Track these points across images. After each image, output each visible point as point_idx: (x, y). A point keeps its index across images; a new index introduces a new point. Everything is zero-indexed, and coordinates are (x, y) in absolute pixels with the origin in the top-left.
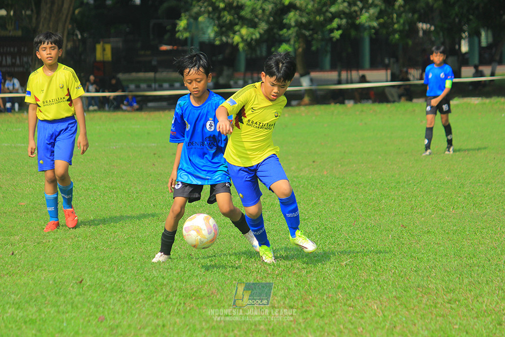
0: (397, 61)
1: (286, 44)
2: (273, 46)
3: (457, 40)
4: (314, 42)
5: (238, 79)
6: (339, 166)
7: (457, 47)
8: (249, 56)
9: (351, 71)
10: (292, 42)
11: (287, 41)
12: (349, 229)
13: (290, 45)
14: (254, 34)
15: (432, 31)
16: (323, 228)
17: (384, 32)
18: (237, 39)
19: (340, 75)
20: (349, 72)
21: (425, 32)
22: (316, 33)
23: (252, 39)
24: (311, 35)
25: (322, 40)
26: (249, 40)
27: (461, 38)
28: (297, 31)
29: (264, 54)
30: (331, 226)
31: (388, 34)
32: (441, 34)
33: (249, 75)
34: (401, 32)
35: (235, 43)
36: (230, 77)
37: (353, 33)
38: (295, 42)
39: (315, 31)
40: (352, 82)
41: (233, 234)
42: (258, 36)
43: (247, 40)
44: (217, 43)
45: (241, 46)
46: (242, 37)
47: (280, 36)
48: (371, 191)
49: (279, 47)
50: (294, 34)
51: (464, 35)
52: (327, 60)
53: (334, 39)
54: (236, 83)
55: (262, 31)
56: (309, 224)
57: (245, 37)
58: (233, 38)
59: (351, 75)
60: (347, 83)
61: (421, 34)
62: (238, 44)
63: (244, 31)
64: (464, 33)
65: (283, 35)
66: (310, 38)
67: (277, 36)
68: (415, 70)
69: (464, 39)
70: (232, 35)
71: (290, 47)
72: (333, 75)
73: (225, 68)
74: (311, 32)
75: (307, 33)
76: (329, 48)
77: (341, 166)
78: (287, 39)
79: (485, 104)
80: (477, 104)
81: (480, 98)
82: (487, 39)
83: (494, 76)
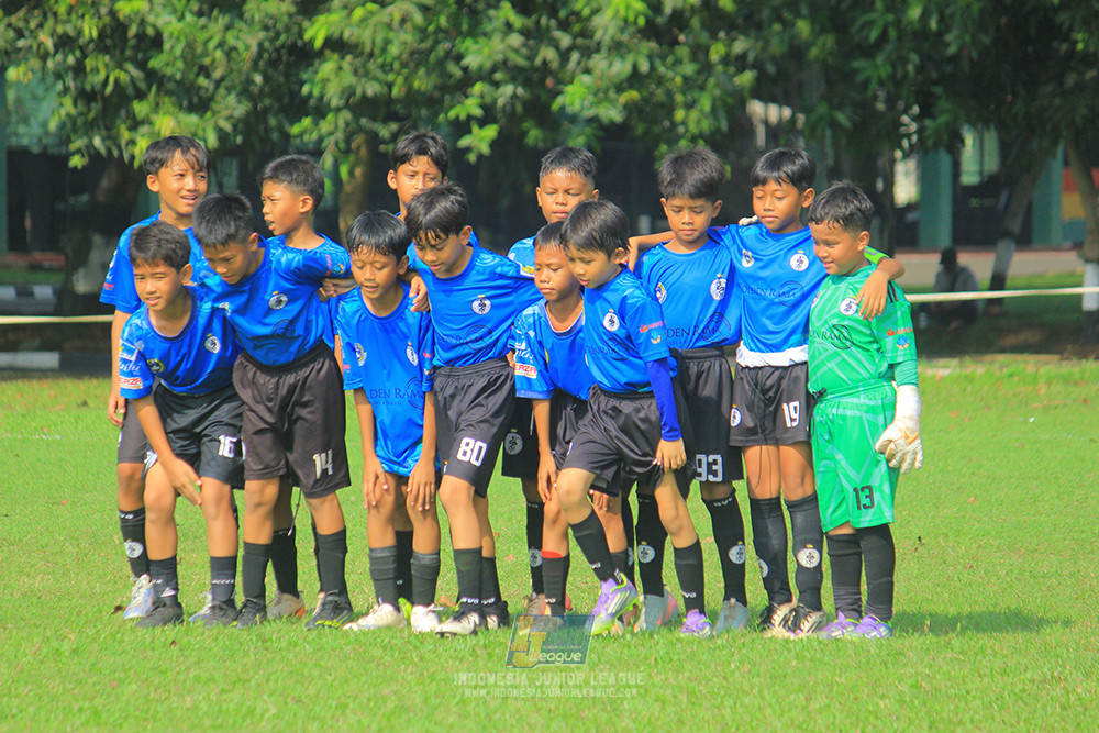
3: (881, 162)
7: (881, 184)
10: (328, 160)
15: (797, 130)
28: (347, 125)
31: (652, 140)
37: (533, 134)
38: (336, 161)
44: (78, 160)
50: (338, 136)
53: (472, 157)
55: (226, 125)
61: (760, 138)
63: (166, 120)
65: (299, 136)
70: (124, 132)
74: (394, 127)
79: (969, 379)
80: (942, 379)
81: (954, 362)
82: (981, 160)
83: (1002, 288)
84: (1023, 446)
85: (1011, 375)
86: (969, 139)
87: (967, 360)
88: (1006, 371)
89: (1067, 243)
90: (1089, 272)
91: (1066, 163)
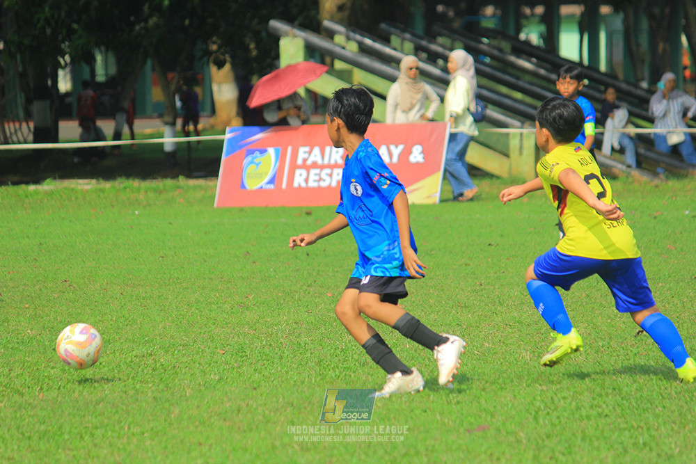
3: (50, 70)
7: (51, 82)
27: (57, 66)
51: (62, 61)
64: (63, 56)
69: (63, 68)
79: (102, 190)
80: (87, 191)
81: (94, 181)
82: (106, 68)
83: (119, 139)
84: (131, 227)
85: (125, 188)
86: (99, 58)
87: (101, 181)
88: (122, 186)
89: (155, 114)
90: (167, 130)
91: (153, 69)
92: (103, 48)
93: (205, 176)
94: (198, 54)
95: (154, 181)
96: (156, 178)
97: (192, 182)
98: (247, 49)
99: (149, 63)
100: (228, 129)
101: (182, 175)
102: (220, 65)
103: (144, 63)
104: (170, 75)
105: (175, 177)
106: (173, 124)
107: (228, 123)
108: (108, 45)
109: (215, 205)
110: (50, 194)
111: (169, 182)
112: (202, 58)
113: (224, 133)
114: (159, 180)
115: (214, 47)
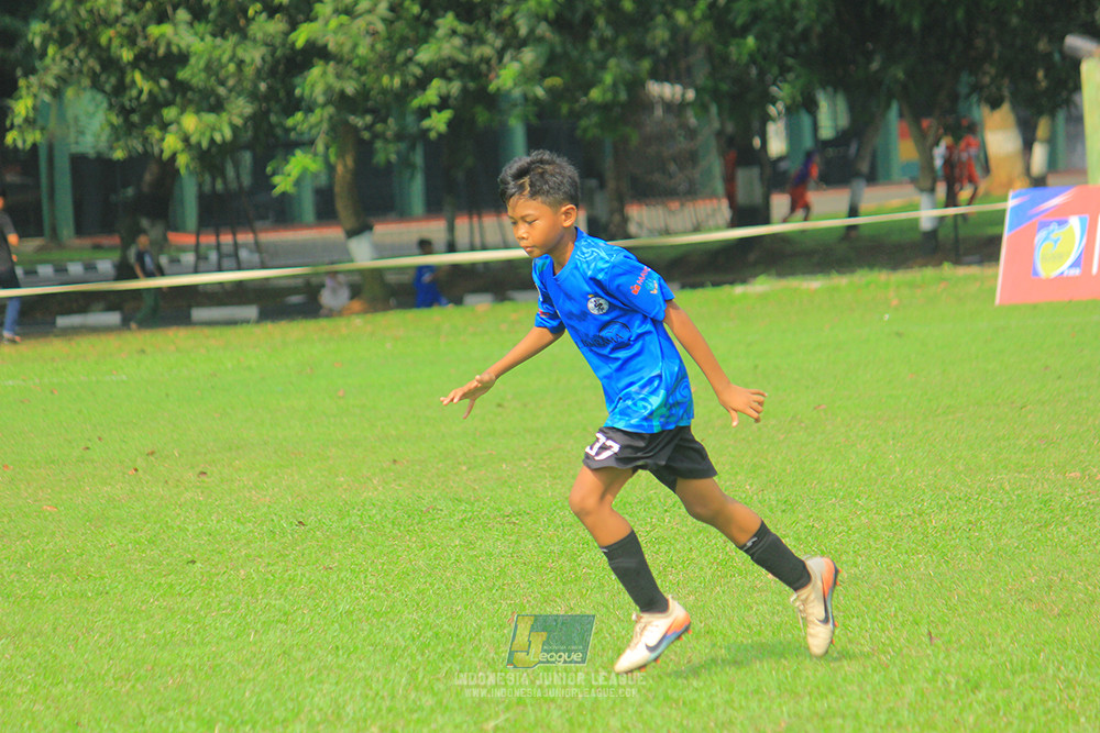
0: (602, 185)
1: (304, 152)
2: (271, 157)
3: (756, 124)
4: (379, 144)
5: (183, 249)
6: (464, 468)
7: (757, 142)
8: (207, 188)
9: (480, 216)
10: (320, 147)
11: (308, 144)
12: (497, 635)
13: (315, 154)
14: (220, 130)
15: (689, 104)
16: (429, 634)
17: (565, 109)
18: (171, 142)
19: (451, 229)
20: (475, 219)
21: (669, 107)
22: (384, 121)
23: (212, 141)
24: (369, 128)
25: (399, 137)
26: (205, 144)
27: (766, 118)
28: (331, 118)
29: (247, 181)
30: (450, 629)
31: (576, 116)
32: (714, 109)
33: (208, 239)
34: (605, 108)
35: (166, 155)
36: (161, 245)
37: (482, 116)
38: (327, 148)
39: (380, 115)
40: (484, 248)
41: (188, 661)
42: (228, 134)
43: (199, 144)
44: (119, 154)
45: (182, 160)
46: (186, 140)
47: (288, 131)
48: (551, 531)
49: (287, 162)
50: (325, 126)
51: (772, 110)
52: (417, 188)
53: (433, 135)
54: (175, 261)
55: (238, 121)
56: (392, 626)
57: (194, 140)
58: (163, 139)
59: (481, 228)
60: (472, 248)
61: (659, 112)
62: (173, 157)
63: (190, 122)
64: (774, 104)
65: (294, 129)
66: (366, 135)
67: (279, 131)
68: (644, 207)
69: (774, 120)
70: (155, 133)
71: (314, 161)
72: (435, 229)
73: (145, 223)
74: (369, 118)
75: (358, 121)
76: (418, 158)
77: (469, 469)
78: (306, 137)
79: (836, 290)
80: (816, 290)
81: (823, 278)
82: (835, 118)
85: (869, 283)
86: (823, 103)
87: (834, 273)
89: (906, 178)
90: (924, 199)
91: (901, 115)
92: (830, 89)
93: (981, 262)
94: (963, 90)
95: (909, 270)
96: (911, 267)
97: (962, 271)
98: (1033, 79)
99: (895, 107)
100: (1011, 194)
101: (947, 260)
102: (995, 104)
103: (888, 106)
104: (925, 123)
105: (939, 264)
106: (932, 190)
107: (1009, 185)
108: (837, 84)
109: (997, 301)
110: (762, 297)
111: (929, 273)
112: (968, 96)
113: (1005, 199)
114: (916, 269)
115: (987, 80)
